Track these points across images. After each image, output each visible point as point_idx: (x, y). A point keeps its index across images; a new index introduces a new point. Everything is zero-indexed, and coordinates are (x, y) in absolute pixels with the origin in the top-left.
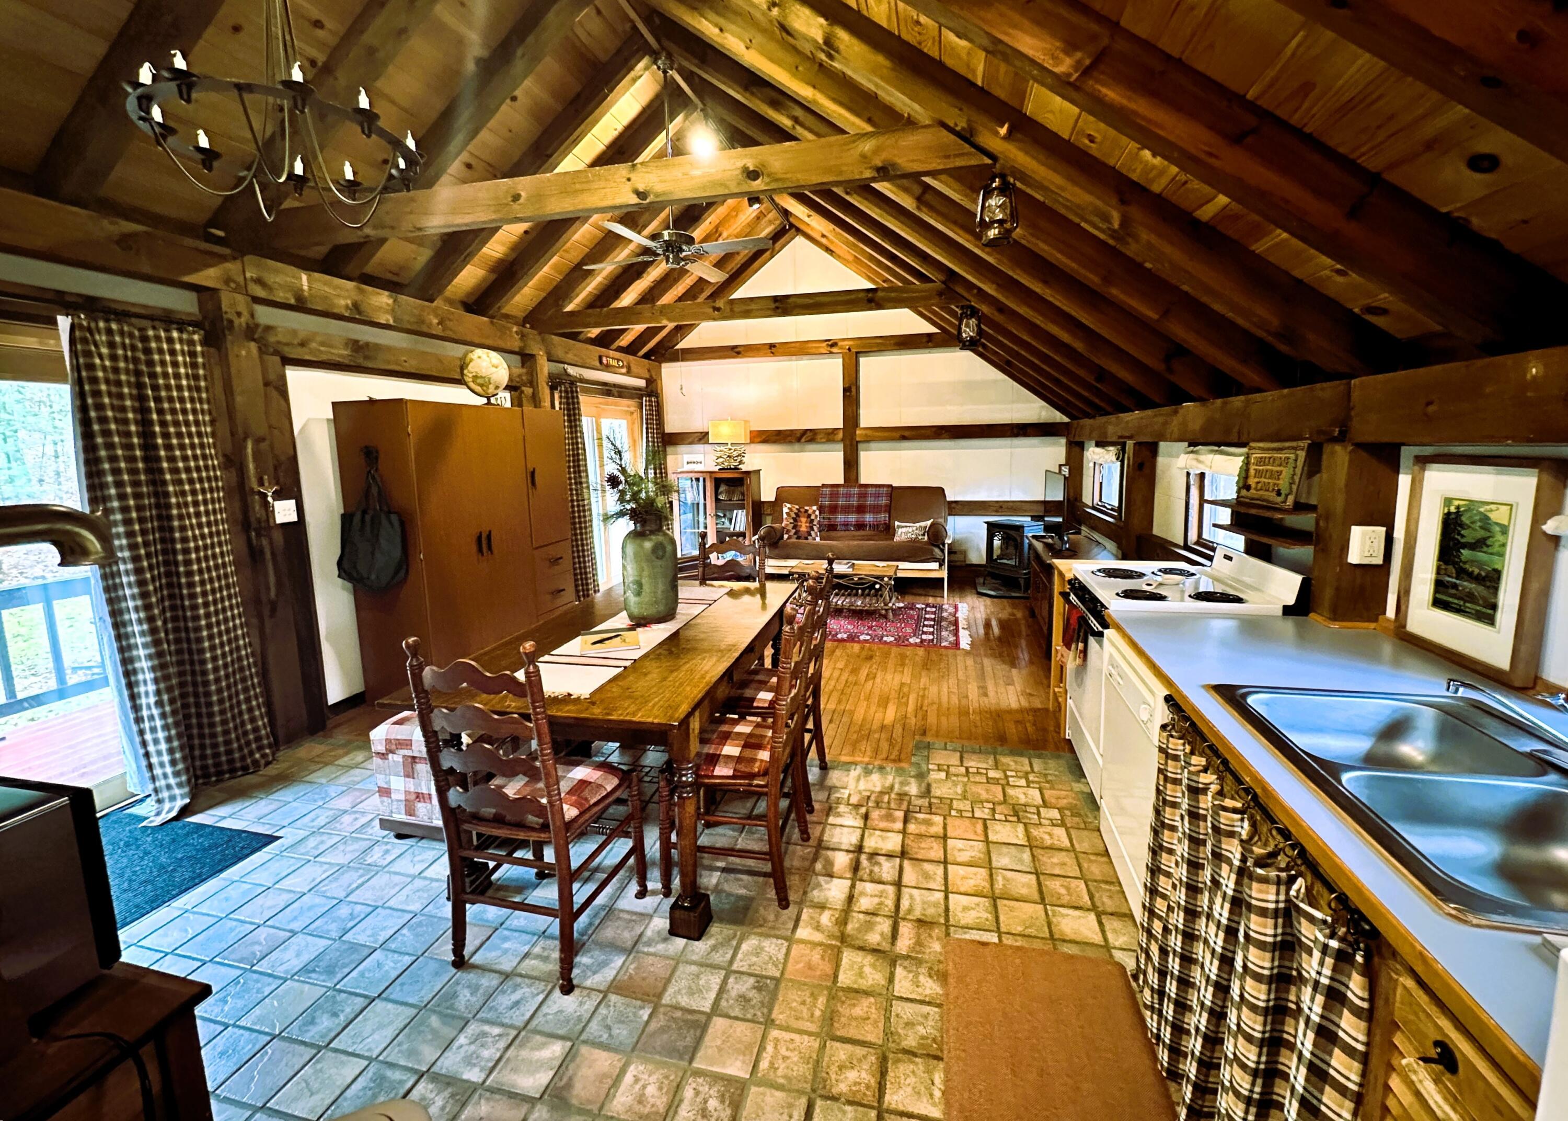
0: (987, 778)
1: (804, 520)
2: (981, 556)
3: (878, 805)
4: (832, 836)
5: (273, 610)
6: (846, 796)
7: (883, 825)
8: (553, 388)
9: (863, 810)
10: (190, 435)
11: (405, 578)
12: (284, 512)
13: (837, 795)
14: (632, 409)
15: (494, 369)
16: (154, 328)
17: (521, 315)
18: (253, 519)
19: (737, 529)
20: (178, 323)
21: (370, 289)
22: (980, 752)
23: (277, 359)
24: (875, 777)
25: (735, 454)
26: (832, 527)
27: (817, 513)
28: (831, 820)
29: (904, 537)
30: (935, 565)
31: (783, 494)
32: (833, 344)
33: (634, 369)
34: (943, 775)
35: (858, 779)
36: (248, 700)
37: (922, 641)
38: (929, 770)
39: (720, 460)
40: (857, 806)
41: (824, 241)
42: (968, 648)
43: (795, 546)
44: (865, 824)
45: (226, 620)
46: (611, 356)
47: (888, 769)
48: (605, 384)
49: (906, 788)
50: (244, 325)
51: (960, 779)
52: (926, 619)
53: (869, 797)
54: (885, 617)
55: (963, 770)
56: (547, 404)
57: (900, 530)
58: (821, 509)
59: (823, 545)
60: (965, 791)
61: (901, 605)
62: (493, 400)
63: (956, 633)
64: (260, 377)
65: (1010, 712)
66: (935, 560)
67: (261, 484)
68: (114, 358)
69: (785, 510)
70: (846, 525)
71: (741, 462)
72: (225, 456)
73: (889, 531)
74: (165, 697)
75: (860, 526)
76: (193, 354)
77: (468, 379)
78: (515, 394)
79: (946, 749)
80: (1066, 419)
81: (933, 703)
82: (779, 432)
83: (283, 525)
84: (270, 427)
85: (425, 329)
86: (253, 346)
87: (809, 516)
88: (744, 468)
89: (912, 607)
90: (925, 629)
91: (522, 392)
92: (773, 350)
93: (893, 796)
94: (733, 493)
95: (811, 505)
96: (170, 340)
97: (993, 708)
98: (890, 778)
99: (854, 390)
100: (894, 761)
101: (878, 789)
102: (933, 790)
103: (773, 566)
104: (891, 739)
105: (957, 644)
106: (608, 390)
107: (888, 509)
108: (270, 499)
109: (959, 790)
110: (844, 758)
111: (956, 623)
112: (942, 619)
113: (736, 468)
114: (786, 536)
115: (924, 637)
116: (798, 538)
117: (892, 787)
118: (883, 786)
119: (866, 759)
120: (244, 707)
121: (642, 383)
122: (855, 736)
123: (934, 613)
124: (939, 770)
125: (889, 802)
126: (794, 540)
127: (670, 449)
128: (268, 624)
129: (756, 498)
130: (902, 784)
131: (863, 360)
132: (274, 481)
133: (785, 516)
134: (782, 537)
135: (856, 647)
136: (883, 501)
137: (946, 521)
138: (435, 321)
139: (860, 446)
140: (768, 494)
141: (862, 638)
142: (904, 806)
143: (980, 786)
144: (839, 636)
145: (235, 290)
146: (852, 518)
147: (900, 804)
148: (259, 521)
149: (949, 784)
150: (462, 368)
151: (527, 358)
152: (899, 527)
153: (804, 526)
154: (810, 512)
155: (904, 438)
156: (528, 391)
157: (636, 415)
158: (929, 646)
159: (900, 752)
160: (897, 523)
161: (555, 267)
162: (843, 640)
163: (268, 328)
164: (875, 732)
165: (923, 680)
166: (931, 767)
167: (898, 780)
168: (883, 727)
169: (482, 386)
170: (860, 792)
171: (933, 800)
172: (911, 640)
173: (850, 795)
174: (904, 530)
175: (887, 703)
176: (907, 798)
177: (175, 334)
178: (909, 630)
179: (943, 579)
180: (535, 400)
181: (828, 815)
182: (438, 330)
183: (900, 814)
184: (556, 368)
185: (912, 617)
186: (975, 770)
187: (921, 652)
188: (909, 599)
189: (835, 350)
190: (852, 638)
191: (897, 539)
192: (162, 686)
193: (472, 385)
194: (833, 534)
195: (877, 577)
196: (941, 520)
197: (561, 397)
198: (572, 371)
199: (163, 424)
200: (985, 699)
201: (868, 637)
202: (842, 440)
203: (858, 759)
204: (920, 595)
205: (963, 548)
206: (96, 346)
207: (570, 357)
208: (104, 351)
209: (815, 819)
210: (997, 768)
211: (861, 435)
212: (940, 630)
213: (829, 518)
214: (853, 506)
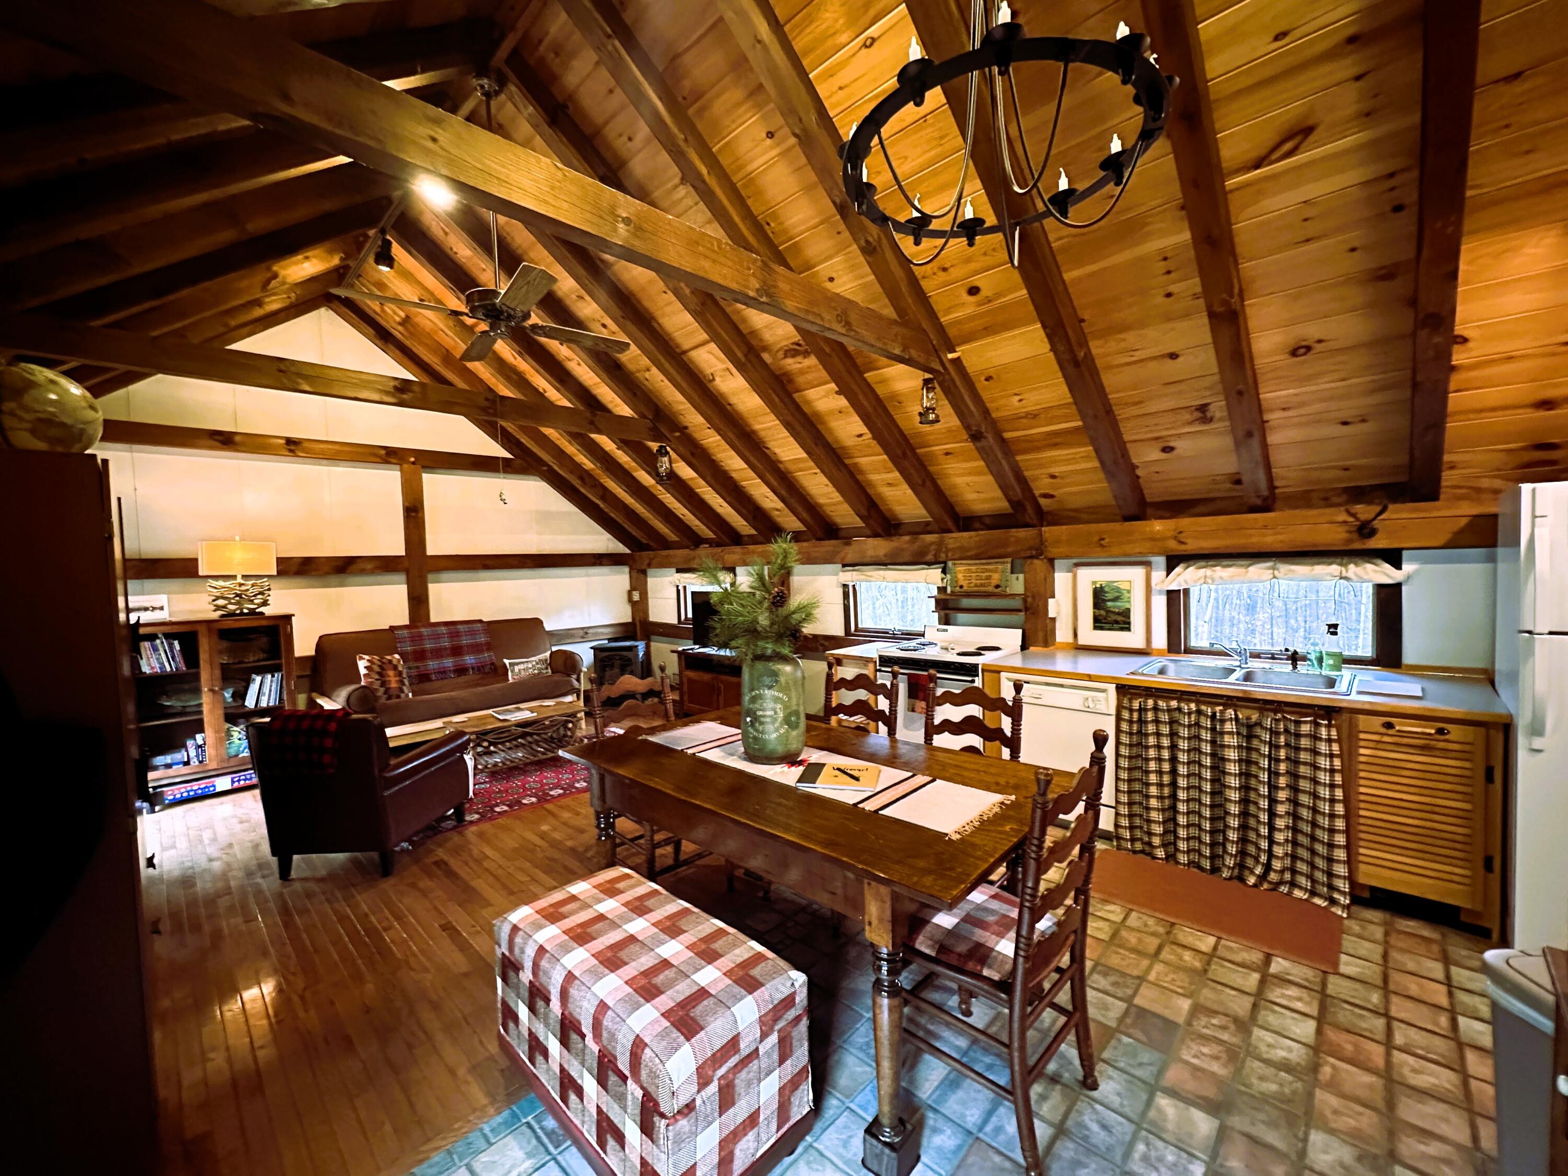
1: (391, 673)
25: (251, 591)
26: (424, 678)
27: (402, 662)
29: (520, 676)
32: (390, 452)
39: (223, 602)
57: (513, 668)
58: (405, 657)
59: (420, 703)
66: (574, 691)
69: (361, 664)
70: (443, 673)
71: (261, 604)
73: (498, 671)
75: (461, 671)
80: (628, 551)
87: (395, 667)
88: (266, 611)
92: (295, 447)
95: (391, 654)
107: (490, 646)
113: (252, 612)
116: (390, 696)
126: (385, 700)
131: (426, 477)
133: (363, 671)
136: (480, 639)
139: (428, 578)
146: (449, 663)
152: (509, 664)
153: (392, 681)
154: (394, 662)
160: (507, 662)
189: (390, 460)
191: (511, 679)
202: (404, 569)
213: (417, 667)
214: (446, 649)
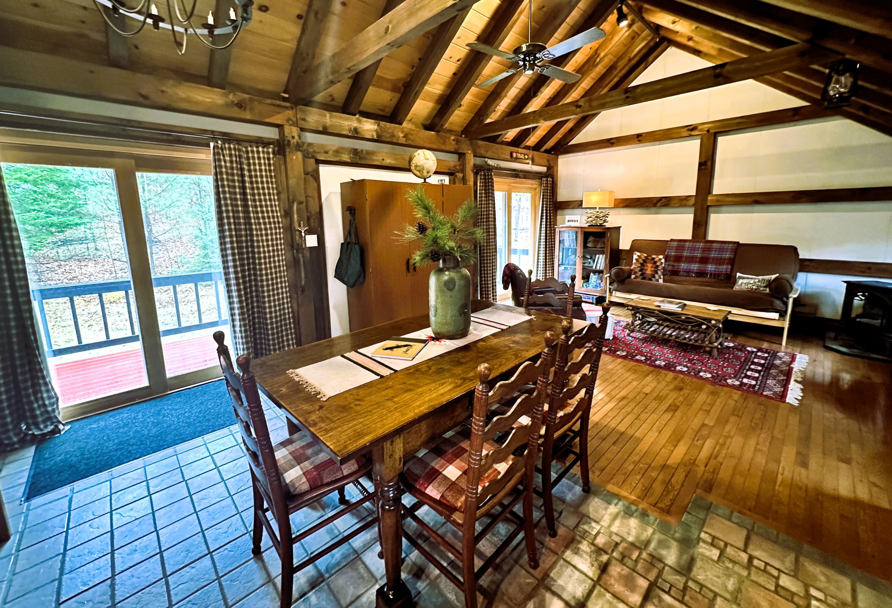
0: (777, 585)
1: (650, 265)
2: (837, 313)
3: (624, 557)
4: (560, 575)
5: (303, 291)
6: (594, 532)
7: (618, 588)
8: (476, 174)
9: (604, 558)
10: (265, 200)
11: (364, 282)
12: (311, 241)
13: (586, 527)
14: (535, 186)
15: (426, 161)
16: (251, 146)
17: (460, 129)
18: (295, 244)
19: (598, 268)
20: (263, 144)
21: (364, 119)
22: (775, 542)
23: (313, 160)
24: (633, 522)
25: (601, 215)
26: (675, 273)
27: (663, 261)
28: (568, 554)
29: (744, 287)
30: (776, 316)
31: (636, 245)
32: (692, 128)
33: (536, 160)
34: (715, 553)
35: (615, 517)
36: (287, 335)
37: (742, 384)
38: (699, 539)
39: (590, 219)
40: (599, 551)
41: (690, 43)
42: (796, 403)
43: (638, 284)
44: (599, 578)
45: (278, 294)
46: (519, 152)
47: (652, 518)
48: (514, 170)
49: (664, 552)
50: (296, 143)
51: (737, 568)
52: (753, 363)
53: (617, 544)
54: (710, 353)
55: (744, 557)
56: (471, 183)
57: (740, 281)
58: (667, 258)
59: (666, 287)
60: (738, 590)
61: (731, 345)
62: (427, 180)
63: (785, 385)
64: (302, 170)
65: (836, 499)
66: (776, 311)
67: (300, 226)
68: (231, 162)
69: (635, 257)
70: (688, 272)
71: (605, 221)
72: (285, 211)
73: (730, 280)
74: (243, 329)
75: (701, 274)
76: (269, 159)
77: (413, 168)
78: (452, 177)
79: (730, 520)
81: (732, 457)
82: (638, 200)
83: (311, 248)
84: (307, 197)
85: (395, 140)
86: (299, 154)
87: (656, 262)
88: (607, 225)
89: (742, 348)
90: (749, 373)
91: (456, 176)
92: (640, 138)
93: (644, 555)
94: (598, 242)
95: (658, 255)
96: (258, 152)
97: (811, 485)
98: (650, 530)
99: (709, 164)
100: (662, 510)
101: (631, 539)
102: (695, 570)
103: (618, 297)
104: (667, 483)
105: (783, 396)
106: (516, 174)
107: (732, 262)
108: (303, 234)
109: (731, 584)
110: (611, 487)
111: (788, 373)
112: (773, 366)
113: (601, 225)
114: (633, 276)
115: (745, 381)
116: (644, 278)
117: (647, 543)
118: (637, 538)
119: (633, 497)
120: (285, 338)
121: (544, 169)
122: (631, 467)
123: (765, 359)
124: (712, 544)
125: (636, 561)
126: (639, 280)
127: (559, 212)
128: (300, 298)
129: (615, 247)
130: (660, 543)
131: (721, 140)
132: (306, 225)
133: (634, 261)
134: (630, 277)
135: (671, 375)
136: (727, 255)
137: (795, 277)
138: (401, 135)
139: (711, 209)
140: (625, 244)
141: (678, 368)
142: (652, 576)
143: (763, 593)
144: (658, 363)
145: (293, 125)
146: (695, 267)
147: (648, 571)
148: (298, 245)
149: (718, 570)
150: (410, 161)
151: (461, 156)
152: (740, 278)
153: (649, 270)
154: (656, 259)
155: (757, 202)
156: (460, 175)
157: (538, 190)
158: (748, 391)
159: (673, 501)
160: (738, 274)
161: (475, 95)
162: (659, 367)
163: (310, 144)
164: (654, 469)
165: (728, 427)
166: (703, 535)
167: (657, 536)
168: (664, 467)
169: (421, 173)
170: (611, 534)
171: (690, 584)
172: (729, 381)
173: (598, 533)
174: (745, 281)
175: (679, 441)
176: (660, 566)
177: (261, 149)
178: (730, 370)
179: (783, 329)
180: (464, 180)
181: (567, 547)
182: (403, 141)
183: (643, 584)
184: (479, 161)
185: (738, 358)
186: (762, 565)
187: (737, 395)
188: (741, 340)
189: (694, 133)
190: (669, 367)
191: (736, 288)
192: (242, 323)
193: (414, 171)
194: (676, 278)
195: (705, 319)
196: (788, 276)
197: (481, 179)
198: (490, 162)
199: (253, 195)
200: (803, 471)
201: (685, 369)
202: (694, 205)
203: (624, 493)
204: (755, 338)
205: (815, 302)
206: (224, 156)
207: (489, 154)
208: (228, 158)
209: (552, 545)
210: (795, 576)
211: (711, 200)
212: (766, 377)
213: (673, 266)
214: (696, 257)
